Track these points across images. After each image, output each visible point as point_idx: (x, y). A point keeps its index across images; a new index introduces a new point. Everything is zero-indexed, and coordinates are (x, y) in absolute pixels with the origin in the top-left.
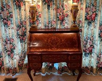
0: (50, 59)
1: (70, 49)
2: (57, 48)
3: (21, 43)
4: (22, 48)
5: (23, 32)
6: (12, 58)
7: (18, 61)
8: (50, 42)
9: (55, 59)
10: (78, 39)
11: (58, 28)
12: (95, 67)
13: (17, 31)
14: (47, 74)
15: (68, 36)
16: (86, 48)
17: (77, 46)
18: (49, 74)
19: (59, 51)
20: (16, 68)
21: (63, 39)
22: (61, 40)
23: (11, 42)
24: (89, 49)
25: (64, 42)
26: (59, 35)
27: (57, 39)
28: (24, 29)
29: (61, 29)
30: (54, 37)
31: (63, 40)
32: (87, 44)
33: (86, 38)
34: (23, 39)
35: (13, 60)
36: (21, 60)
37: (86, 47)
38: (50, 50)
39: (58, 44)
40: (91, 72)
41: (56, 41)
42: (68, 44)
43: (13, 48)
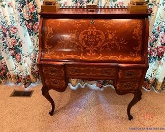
0: (82, 73)
1: (123, 56)
2: (97, 52)
3: (30, 35)
4: (33, 45)
5: (31, 13)
6: (18, 62)
7: (31, 67)
8: (83, 39)
9: (91, 74)
10: (142, 34)
11: (103, 5)
12: (161, 81)
13: (21, 11)
14: (79, 87)
15: (121, 27)
16: (153, 48)
17: (139, 49)
18: (83, 87)
19: (101, 59)
20: (29, 76)
21: (111, 33)
22: (107, 36)
23: (12, 34)
24: (158, 49)
25: (112, 40)
26: (104, 23)
27: (98, 33)
28: (31, 7)
29: (108, 8)
30: (92, 28)
31: (110, 37)
32: (156, 40)
33: (156, 28)
34: (33, 29)
35: (21, 64)
36: (34, 65)
37: (152, 46)
38: (82, 57)
39: (99, 44)
40: (152, 87)
41: (96, 37)
42: (121, 45)
43: (17, 44)
